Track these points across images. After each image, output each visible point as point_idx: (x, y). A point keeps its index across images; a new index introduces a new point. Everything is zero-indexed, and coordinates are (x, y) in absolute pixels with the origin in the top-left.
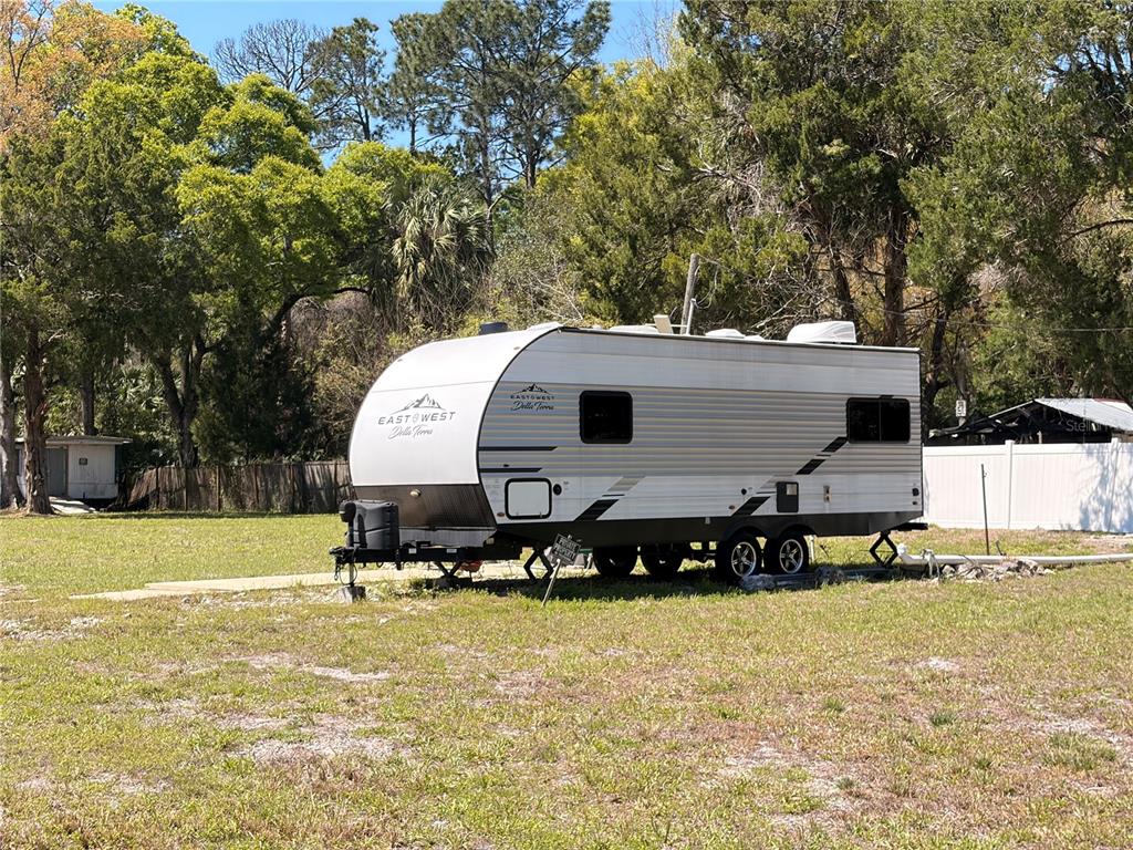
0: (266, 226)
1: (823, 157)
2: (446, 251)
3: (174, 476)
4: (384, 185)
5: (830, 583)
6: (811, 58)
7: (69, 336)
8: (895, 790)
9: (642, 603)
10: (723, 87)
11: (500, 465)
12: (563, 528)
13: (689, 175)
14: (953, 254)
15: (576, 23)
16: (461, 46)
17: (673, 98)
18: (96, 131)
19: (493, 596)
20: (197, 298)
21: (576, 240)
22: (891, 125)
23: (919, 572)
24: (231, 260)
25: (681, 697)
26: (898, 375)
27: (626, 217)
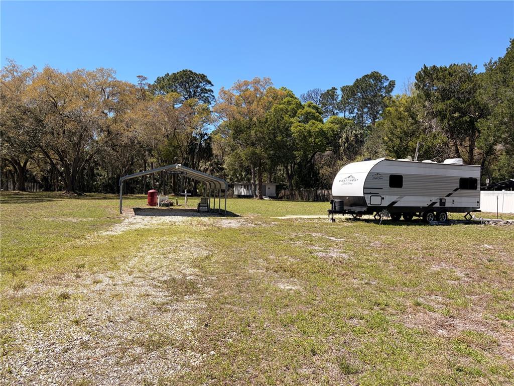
0: (310, 136)
1: (453, 117)
2: (352, 141)
3: (288, 192)
4: (338, 126)
5: (453, 224)
6: (451, 92)
7: (268, 161)
8: (481, 277)
9: (404, 227)
10: (426, 100)
11: (369, 192)
12: (384, 208)
13: (416, 122)
14: (490, 141)
15: (386, 86)
16: (357, 93)
17: (413, 103)
18: (274, 116)
19: (366, 223)
20: (294, 152)
21: (386, 138)
22: (472, 108)
23: (478, 223)
24: (302, 144)
25: (418, 250)
26: (474, 172)
27: (399, 133)
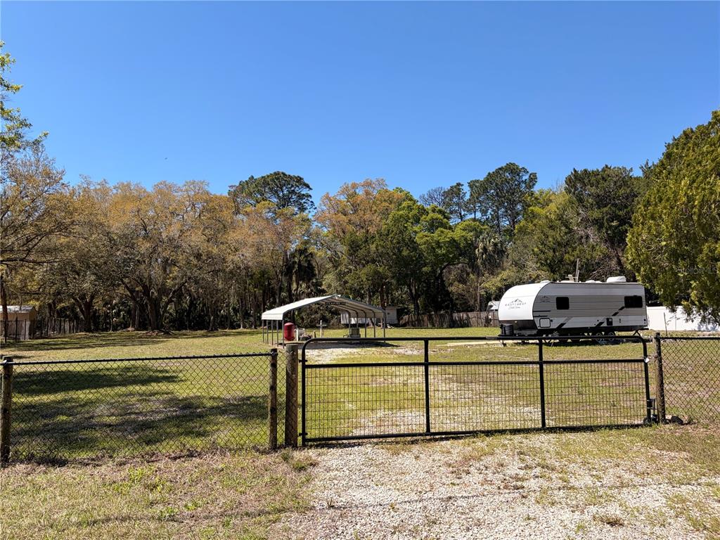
0: (440, 247)
1: (611, 226)
2: (491, 251)
3: (413, 317)
4: (472, 234)
6: (607, 198)
10: (579, 206)
11: (538, 315)
12: (554, 330)
13: (571, 231)
15: (526, 180)
21: (536, 249)
26: (638, 290)
27: (551, 243)
